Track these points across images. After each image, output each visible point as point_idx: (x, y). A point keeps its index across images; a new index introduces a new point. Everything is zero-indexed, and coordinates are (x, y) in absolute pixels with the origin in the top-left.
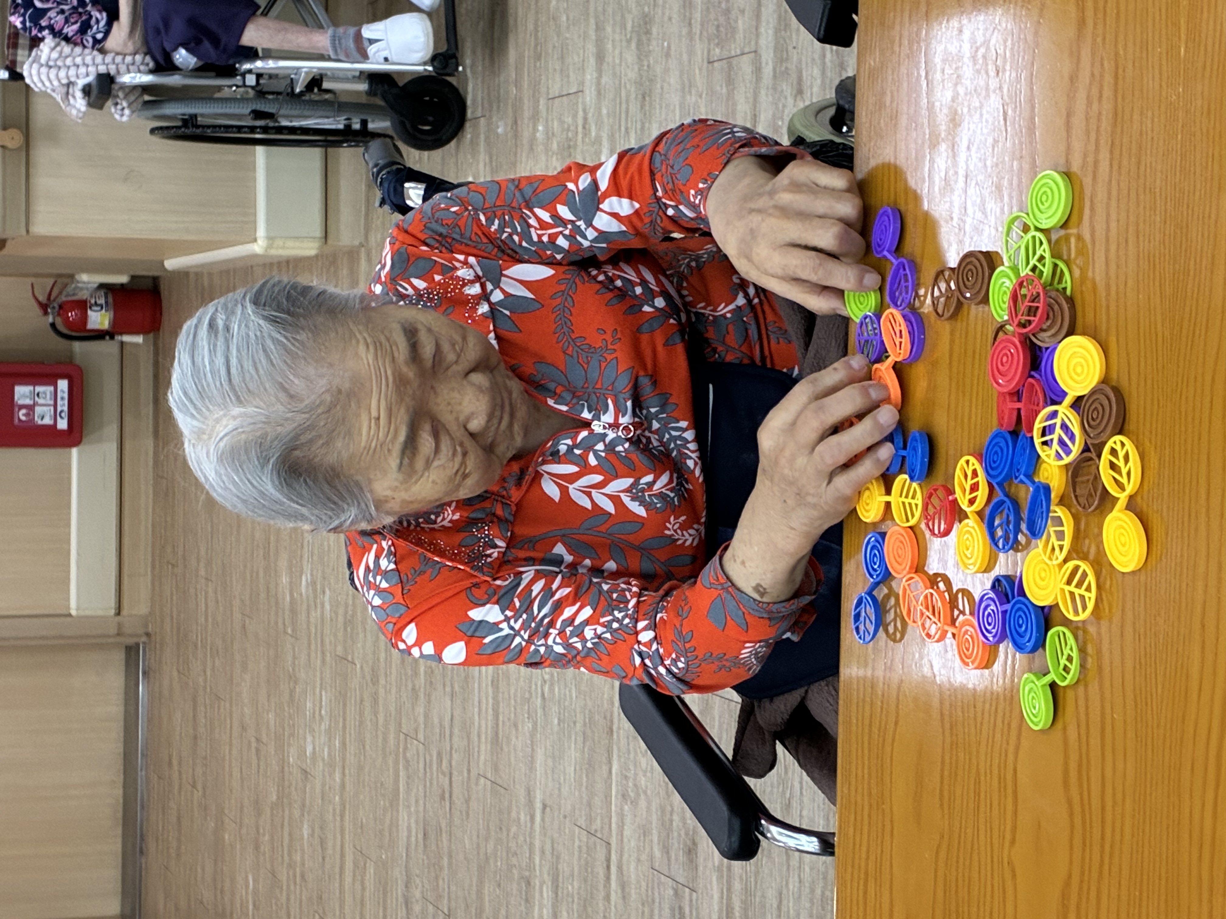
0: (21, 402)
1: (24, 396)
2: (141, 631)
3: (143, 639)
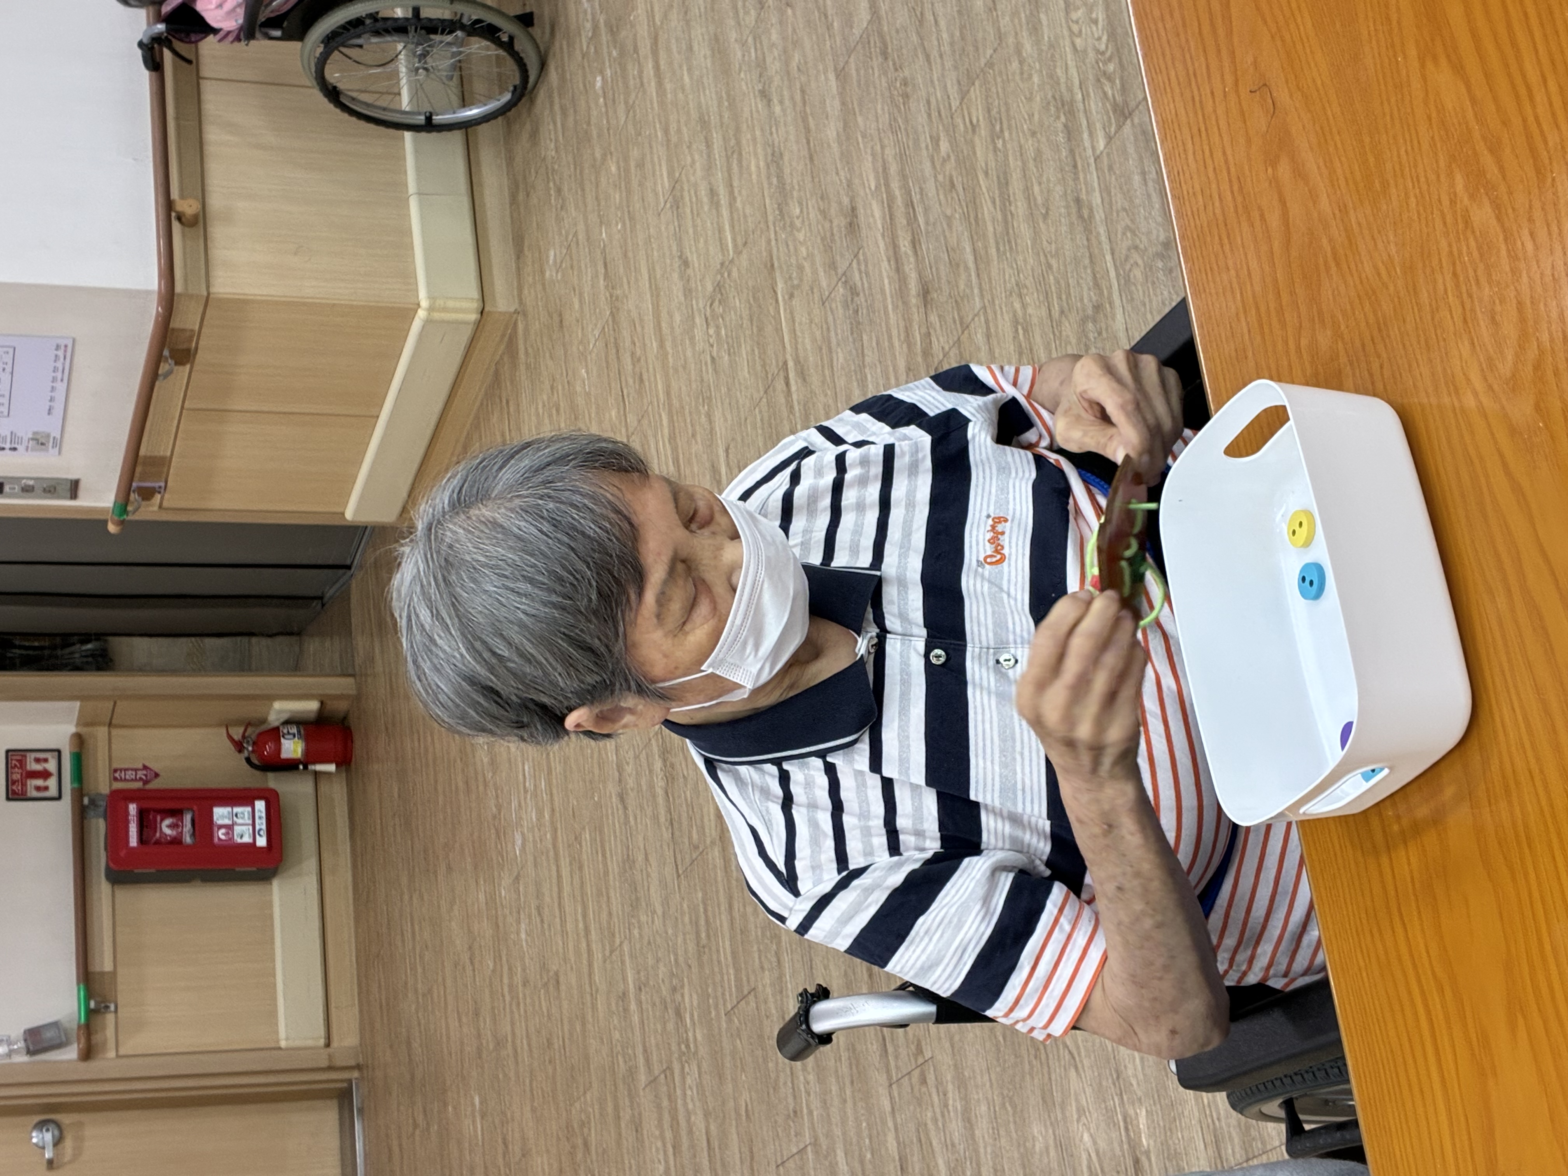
0: (220, 822)
1: (223, 817)
2: (352, 1063)
3: (356, 1074)
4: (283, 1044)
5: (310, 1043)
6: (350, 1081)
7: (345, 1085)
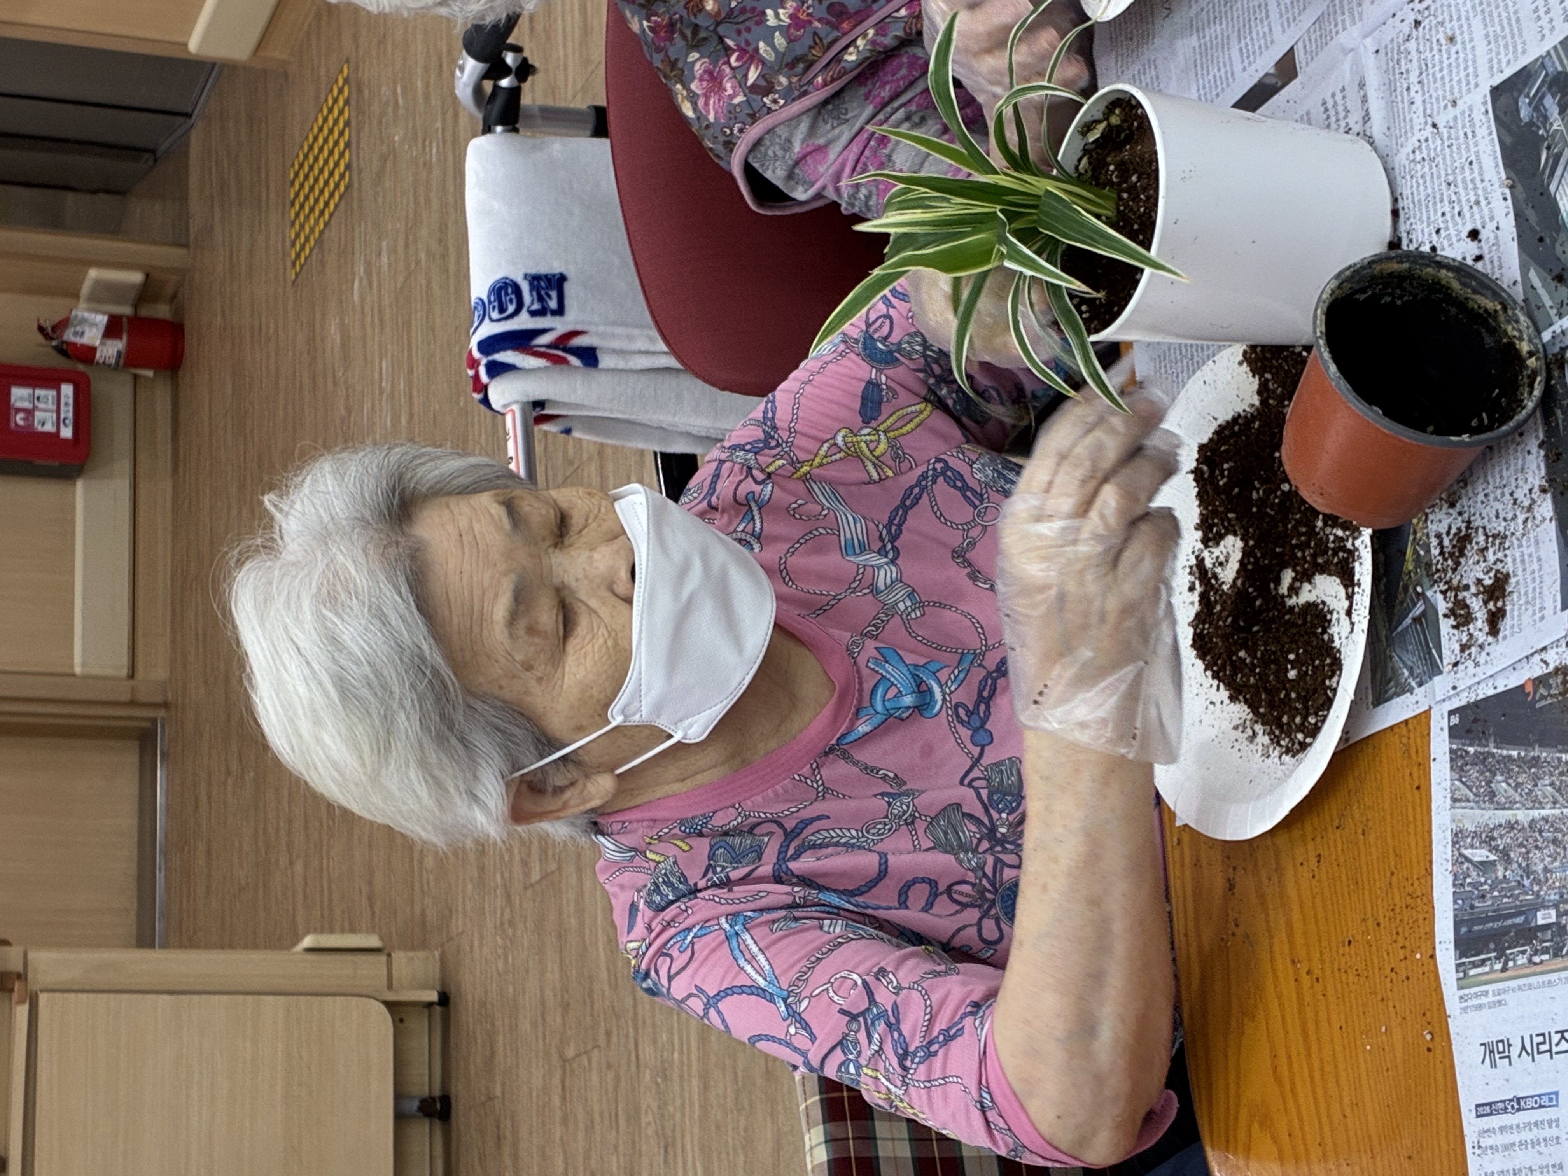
0: (19, 404)
1: (22, 399)
2: (159, 699)
3: (161, 713)
4: (78, 670)
5: (109, 672)
6: (154, 721)
7: (147, 724)
